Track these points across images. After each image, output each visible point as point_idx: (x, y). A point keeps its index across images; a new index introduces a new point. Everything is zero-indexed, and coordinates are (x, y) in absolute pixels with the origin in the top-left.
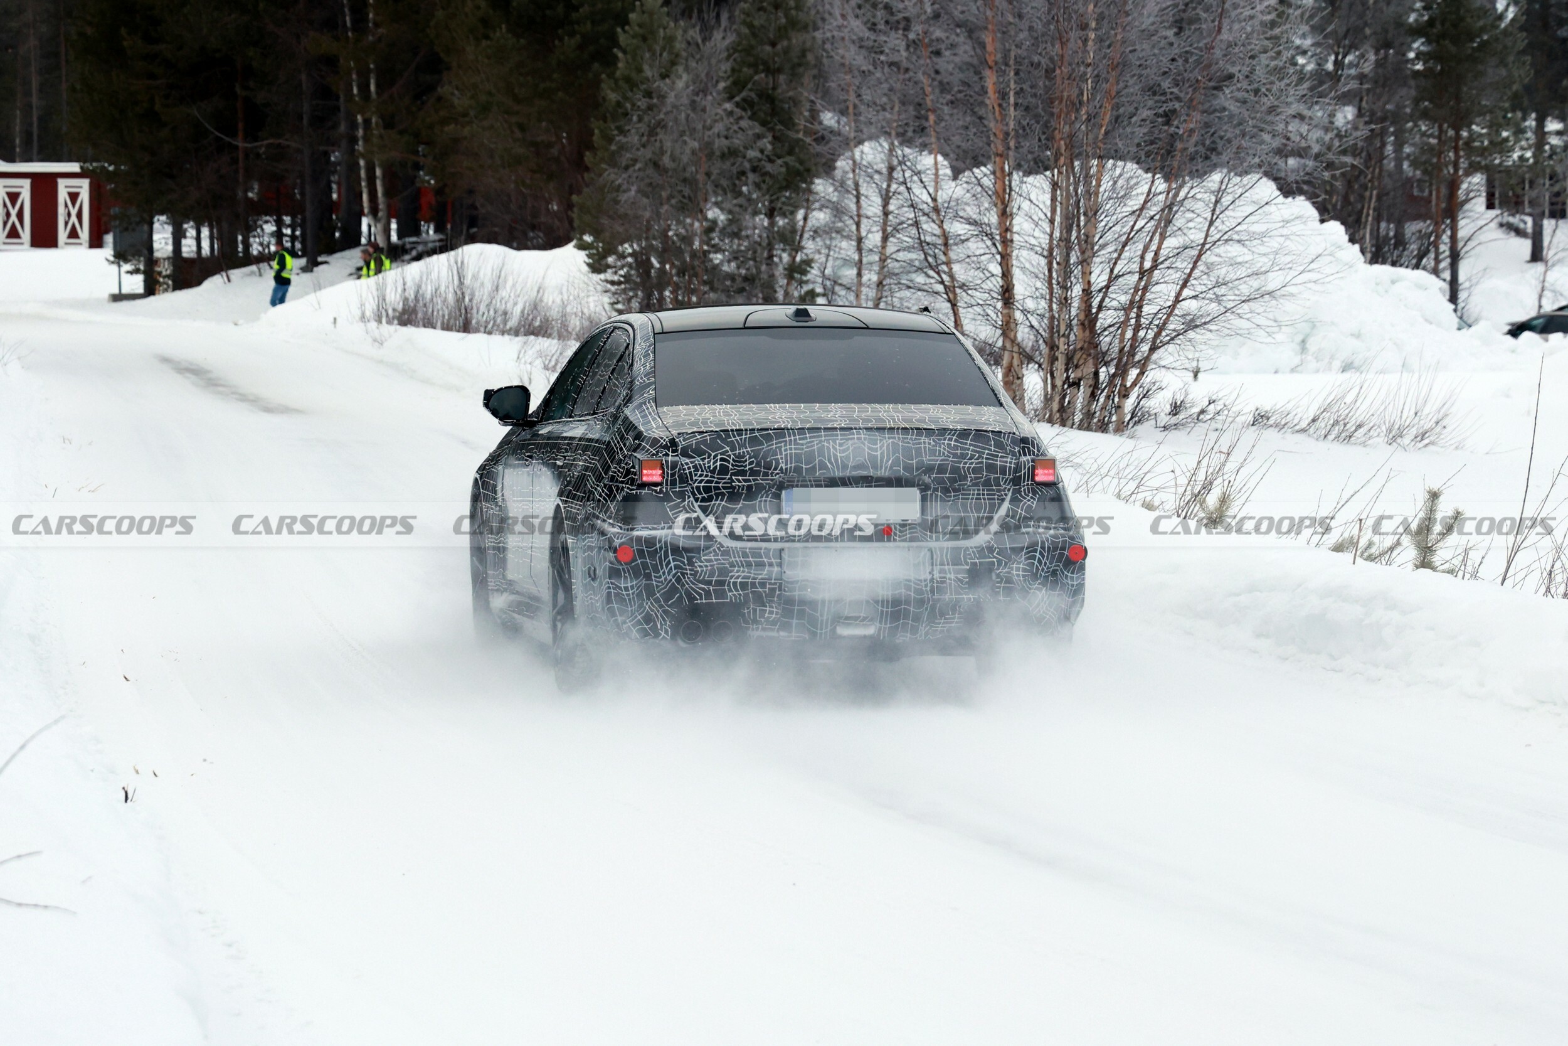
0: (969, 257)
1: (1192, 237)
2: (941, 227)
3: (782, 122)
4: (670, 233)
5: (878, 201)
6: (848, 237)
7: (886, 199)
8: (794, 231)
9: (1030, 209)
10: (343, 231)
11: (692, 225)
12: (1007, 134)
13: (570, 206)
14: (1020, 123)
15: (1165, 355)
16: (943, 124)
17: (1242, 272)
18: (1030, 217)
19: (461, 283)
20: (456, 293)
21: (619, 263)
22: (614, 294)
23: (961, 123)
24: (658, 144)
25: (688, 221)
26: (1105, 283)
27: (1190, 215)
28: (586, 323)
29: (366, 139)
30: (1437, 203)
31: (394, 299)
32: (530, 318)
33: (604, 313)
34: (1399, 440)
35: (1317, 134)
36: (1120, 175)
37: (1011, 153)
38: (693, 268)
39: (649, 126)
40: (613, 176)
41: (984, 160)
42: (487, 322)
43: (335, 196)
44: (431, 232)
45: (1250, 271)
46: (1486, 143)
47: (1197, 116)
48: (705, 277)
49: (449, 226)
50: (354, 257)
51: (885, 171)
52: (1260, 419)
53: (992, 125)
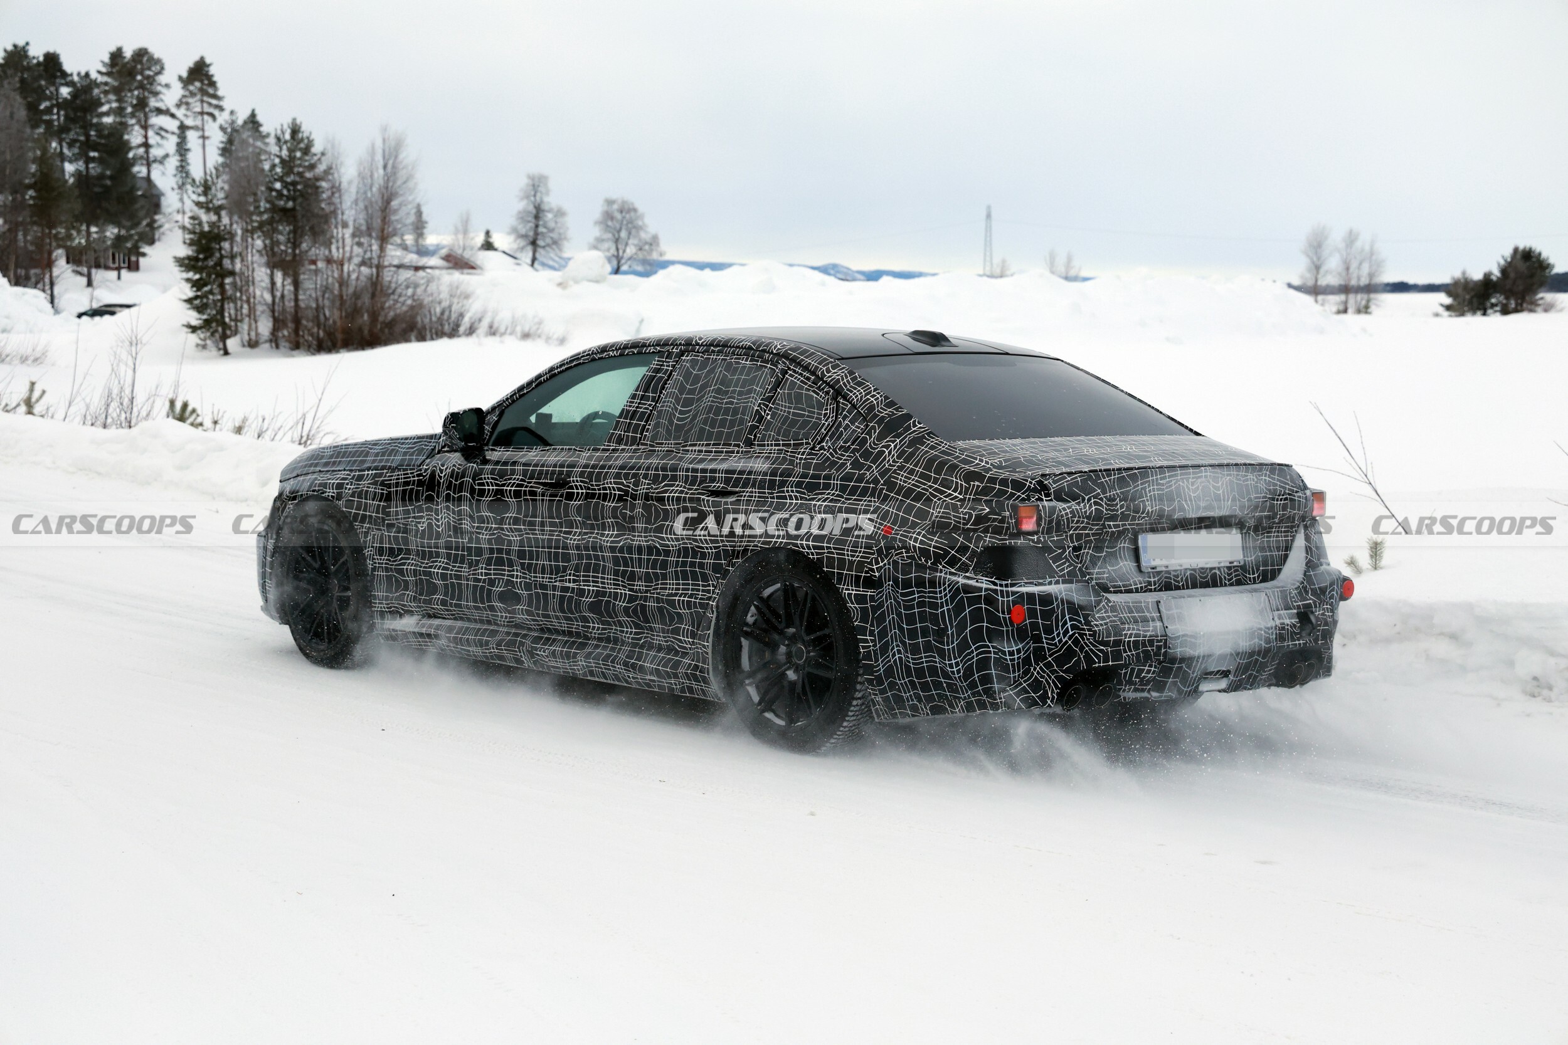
30: (44, 261)
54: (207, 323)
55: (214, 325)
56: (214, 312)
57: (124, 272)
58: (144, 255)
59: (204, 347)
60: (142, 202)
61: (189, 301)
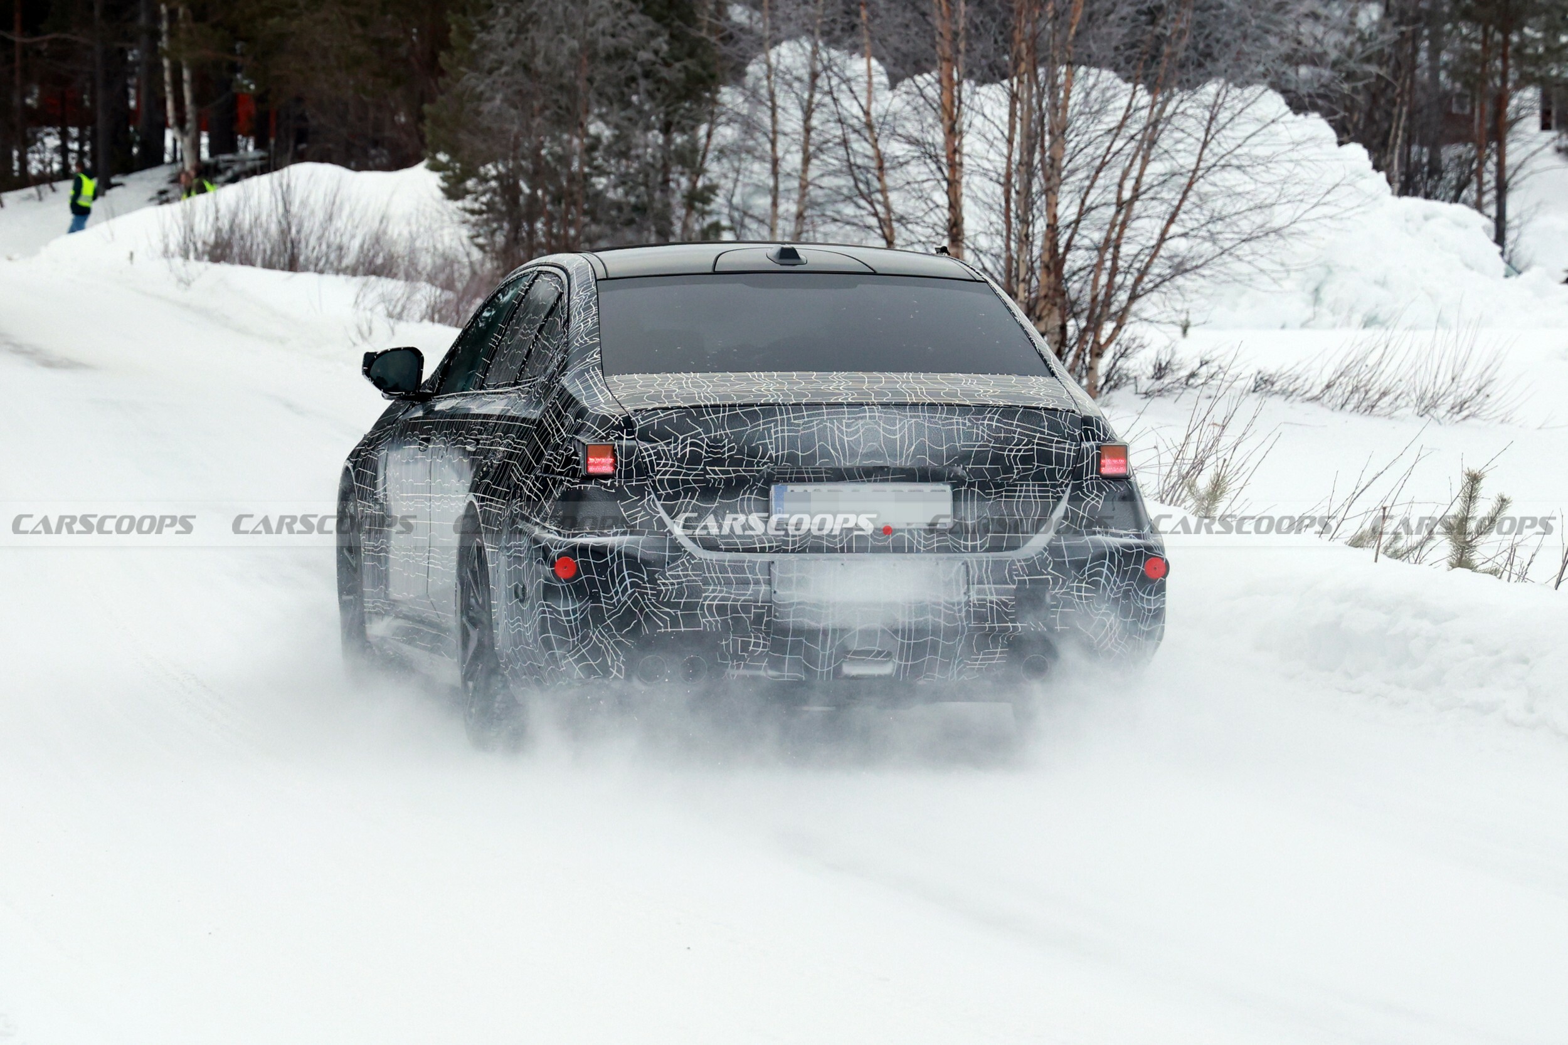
0: (908, 183)
1: (1181, 162)
2: (875, 146)
3: (681, 17)
4: (543, 152)
5: (798, 114)
6: (762, 159)
7: (808, 112)
8: (694, 150)
9: (983, 125)
10: (143, 145)
11: (570, 142)
12: (956, 34)
13: (421, 118)
14: (971, 21)
15: (1147, 306)
16: (878, 21)
17: (1242, 205)
18: (984, 136)
19: (287, 211)
20: (280, 222)
21: (480, 188)
22: (475, 225)
23: (899, 20)
24: (529, 43)
25: (566, 137)
26: (1074, 217)
27: (1178, 135)
28: (439, 261)
29: (172, 34)
30: (1481, 123)
31: (204, 230)
32: (371, 254)
33: (461, 249)
34: (1432, 411)
35: (1334, 37)
36: (1094, 85)
37: (961, 58)
38: (571, 194)
39: (518, 21)
40: (473, 82)
41: (928, 66)
42: (318, 259)
43: (132, 103)
44: (251, 148)
45: (1252, 204)
46: (1541, 49)
47: (1188, 14)
48: (586, 206)
49: (272, 141)
50: (157, 178)
51: (806, 77)
52: (1263, 384)
53: (938, 23)
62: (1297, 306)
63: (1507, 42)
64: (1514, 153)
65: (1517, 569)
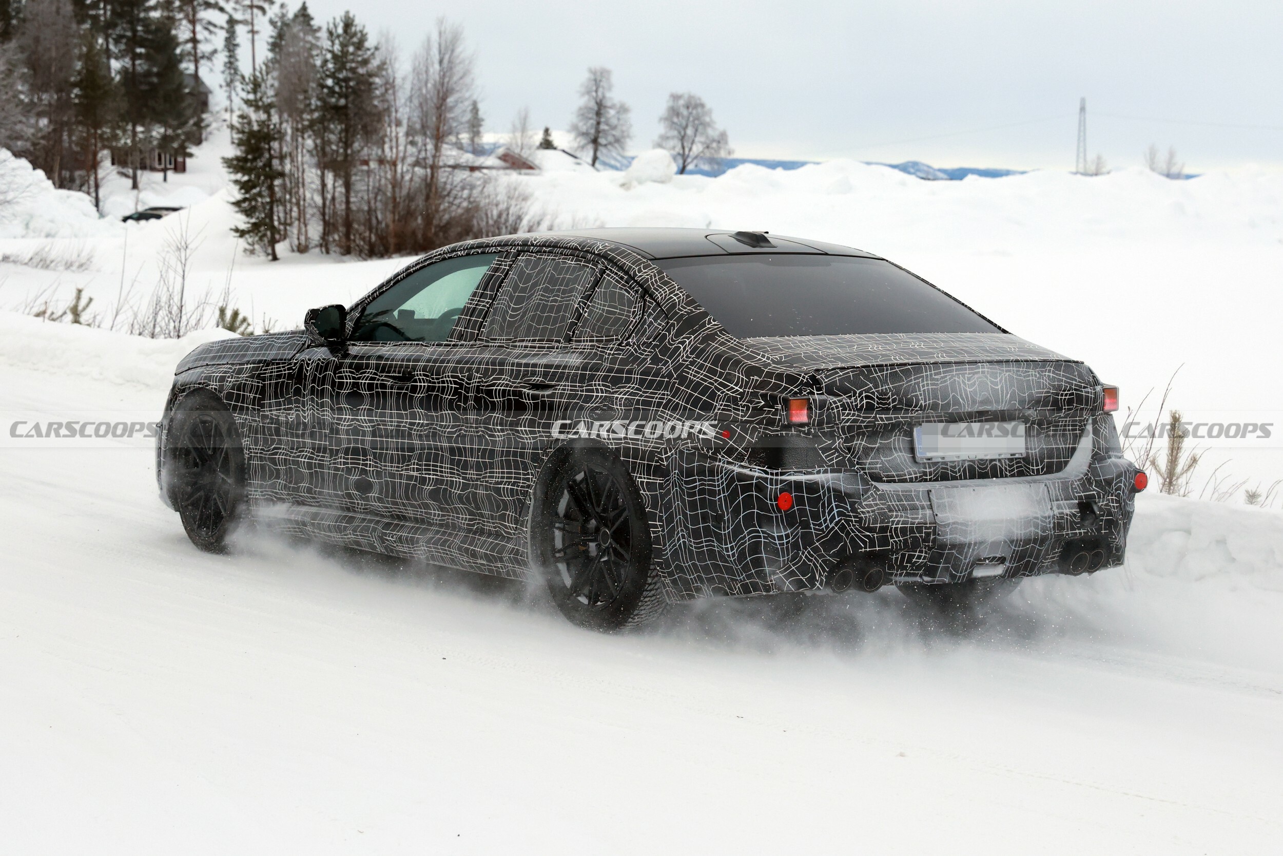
30: (89, 163)
34: (70, 268)
35: (30, 130)
46: (109, 136)
52: (6, 259)
54: (255, 227)
55: (262, 229)
56: (263, 215)
57: (170, 174)
58: (191, 155)
59: (252, 252)
60: (189, 100)
61: (237, 204)
62: (19, 229)
63: (96, 133)
64: (101, 173)
65: (97, 324)
